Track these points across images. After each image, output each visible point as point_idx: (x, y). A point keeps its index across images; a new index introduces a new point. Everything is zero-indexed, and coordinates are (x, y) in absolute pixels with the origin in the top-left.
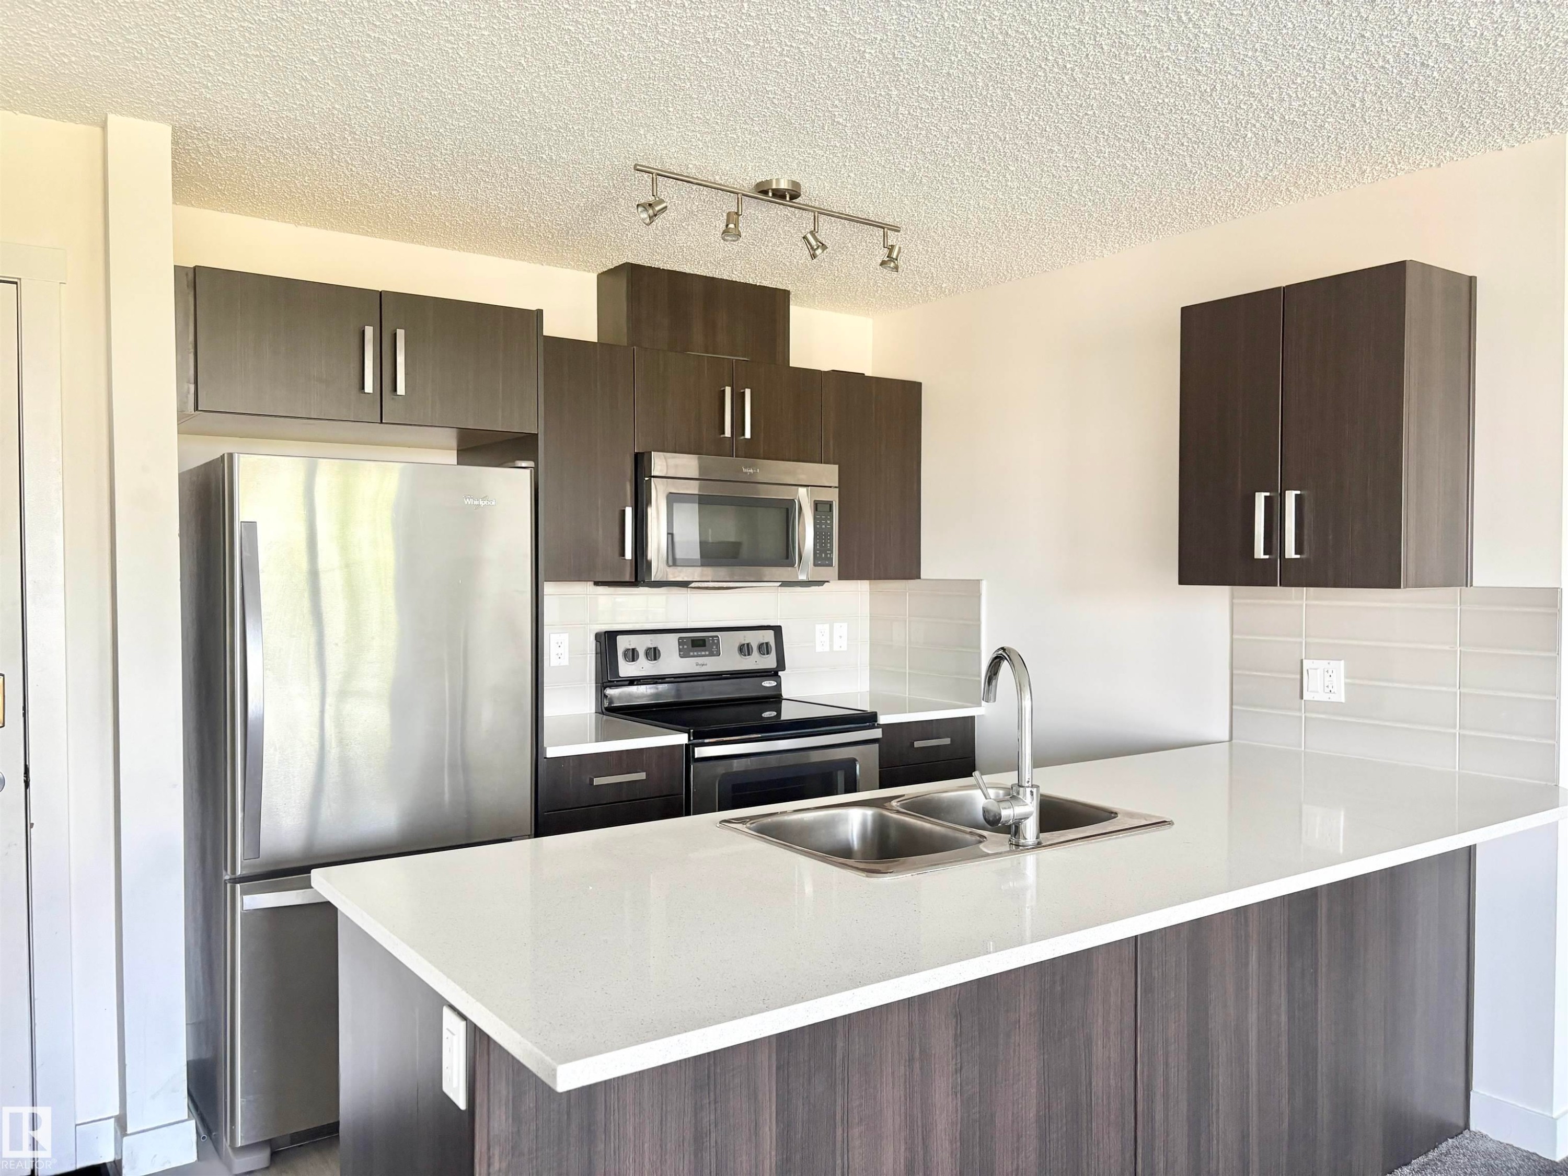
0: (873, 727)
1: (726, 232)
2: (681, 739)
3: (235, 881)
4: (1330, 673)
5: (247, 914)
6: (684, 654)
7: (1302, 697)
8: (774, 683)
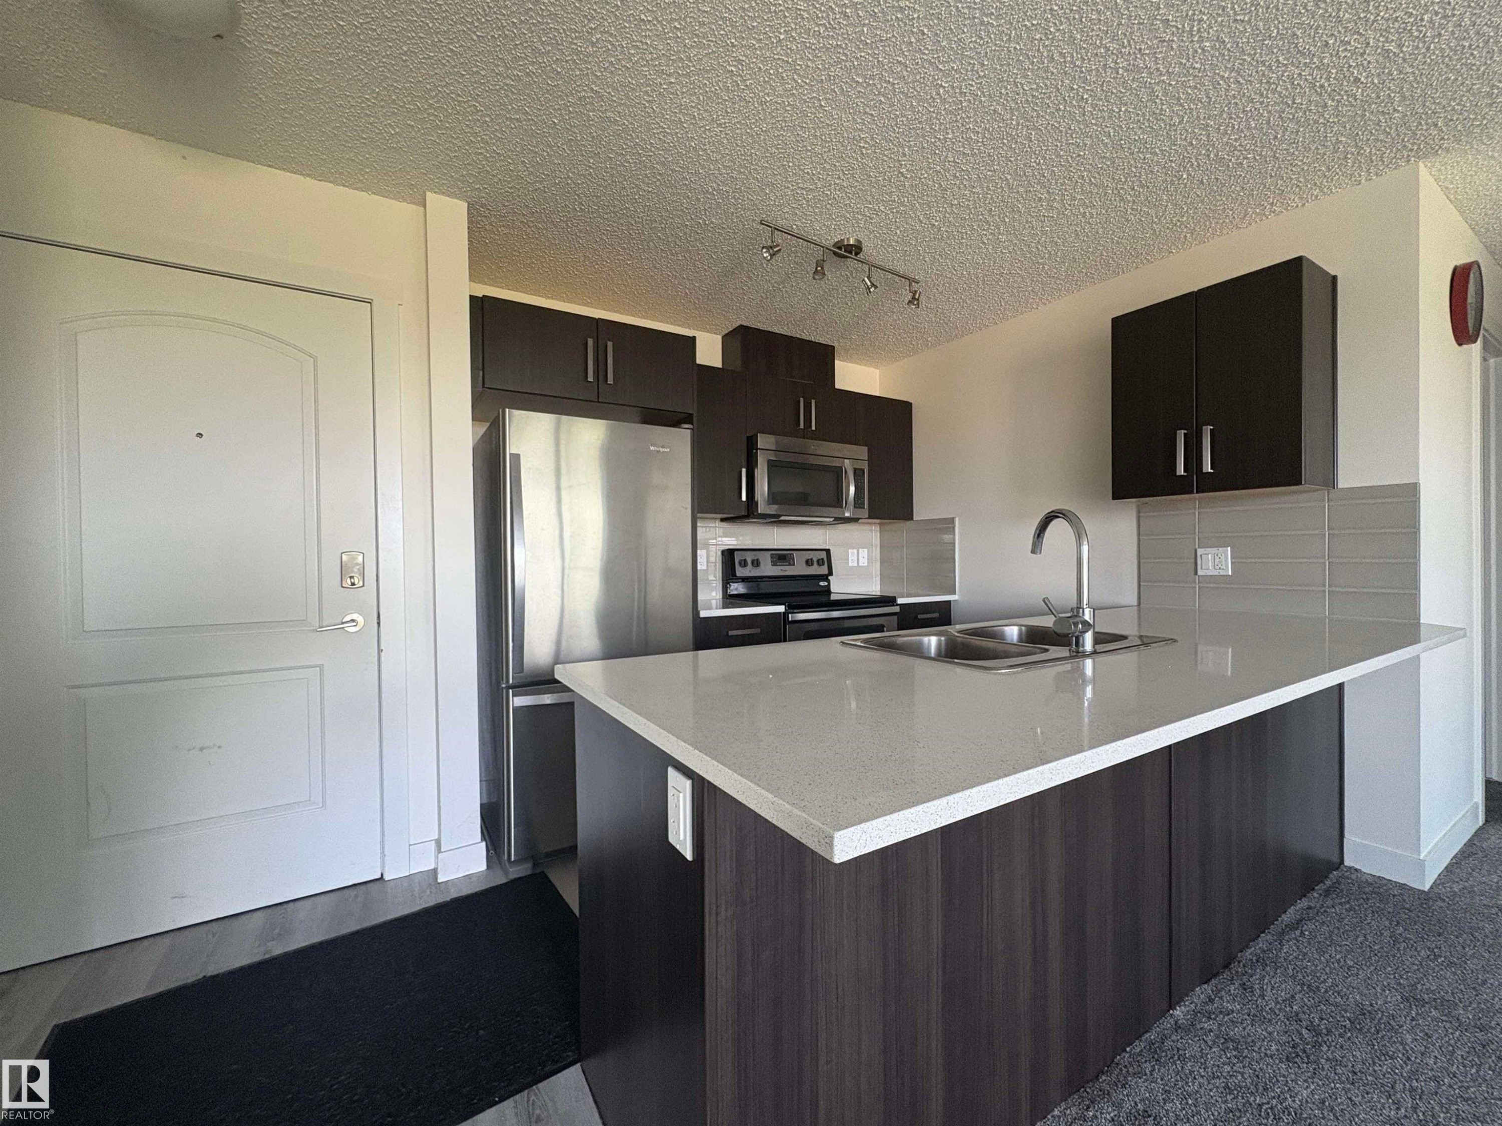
0: (894, 605)
1: (816, 272)
2: (781, 609)
3: (509, 687)
4: (1219, 555)
5: (515, 709)
6: (774, 564)
7: (1196, 573)
8: (826, 584)
